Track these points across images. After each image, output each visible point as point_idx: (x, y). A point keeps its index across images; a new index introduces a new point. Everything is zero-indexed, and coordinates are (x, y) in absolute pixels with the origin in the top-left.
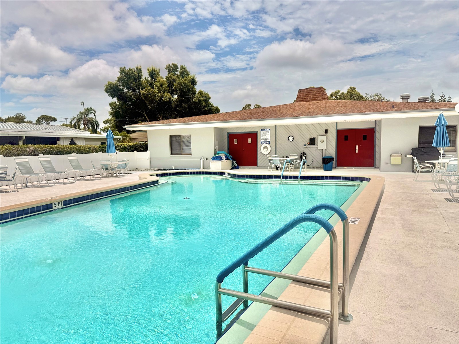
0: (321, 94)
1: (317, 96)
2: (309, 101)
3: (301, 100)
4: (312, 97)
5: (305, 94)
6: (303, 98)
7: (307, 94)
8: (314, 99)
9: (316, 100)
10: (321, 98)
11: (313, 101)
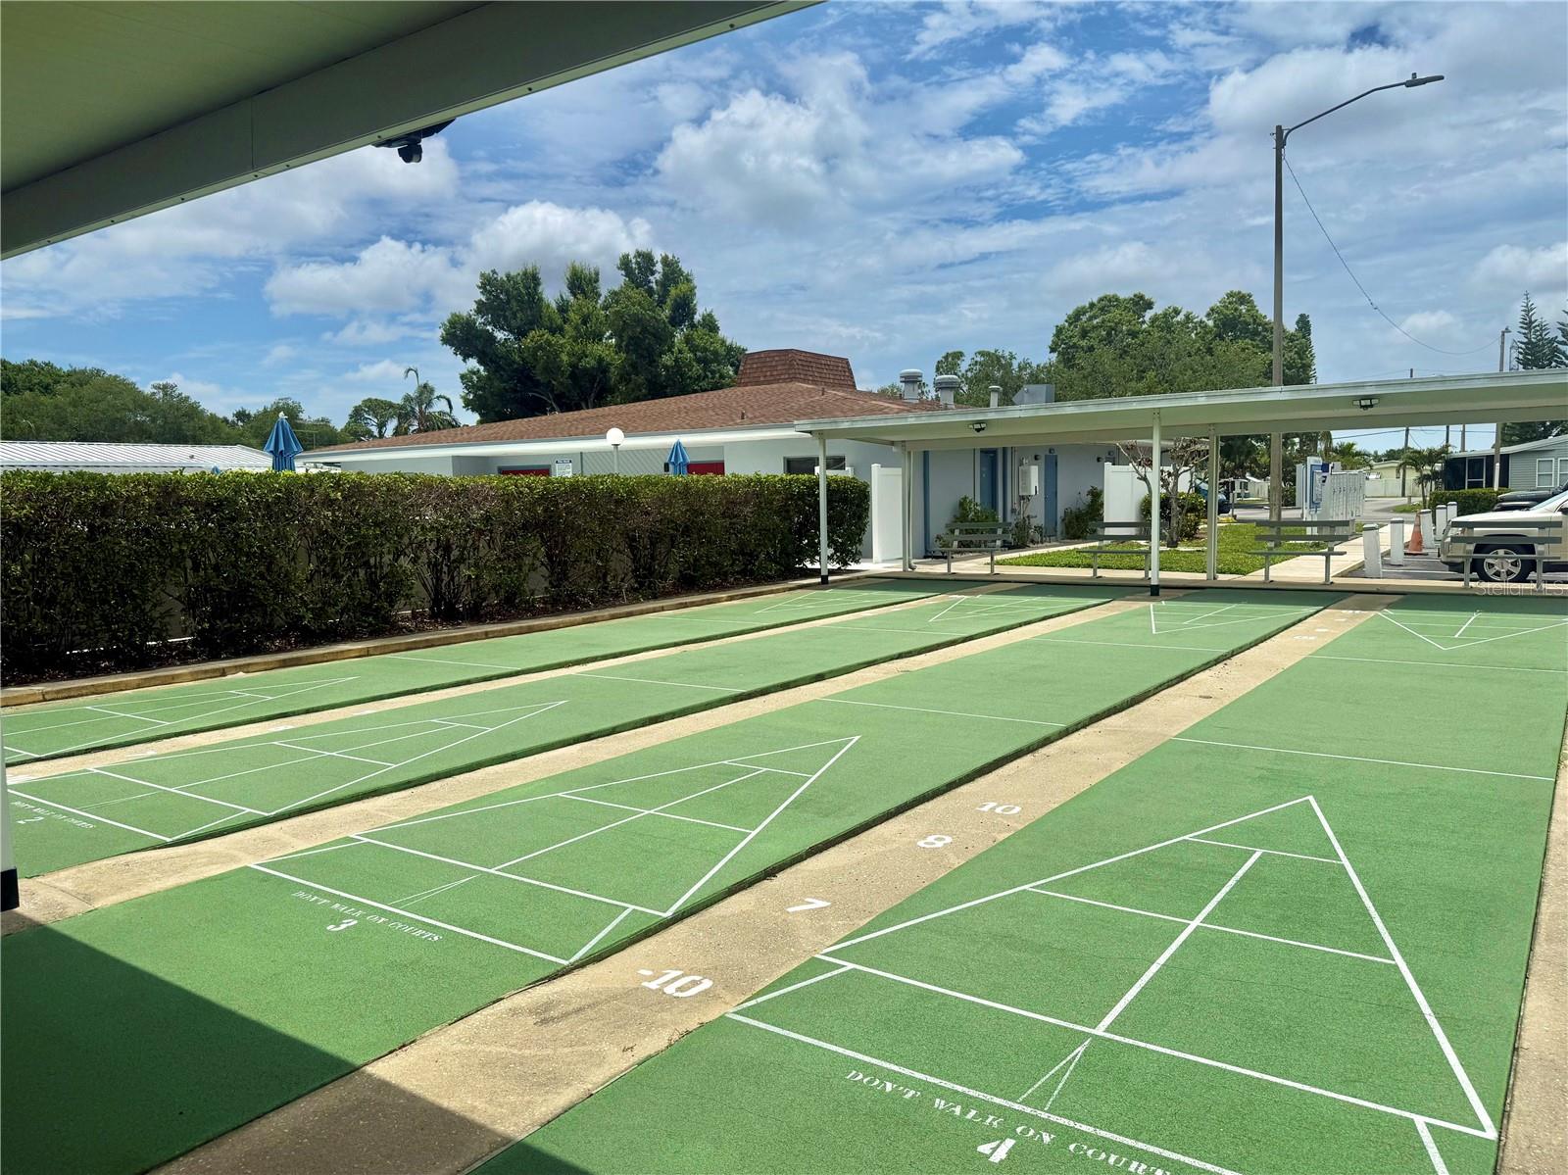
0: (786, 367)
1: (780, 372)
2: (762, 383)
3: (747, 380)
4: (768, 374)
5: (755, 366)
6: (751, 375)
7: (759, 365)
8: (772, 378)
9: (777, 381)
10: (787, 376)
11: (769, 383)
